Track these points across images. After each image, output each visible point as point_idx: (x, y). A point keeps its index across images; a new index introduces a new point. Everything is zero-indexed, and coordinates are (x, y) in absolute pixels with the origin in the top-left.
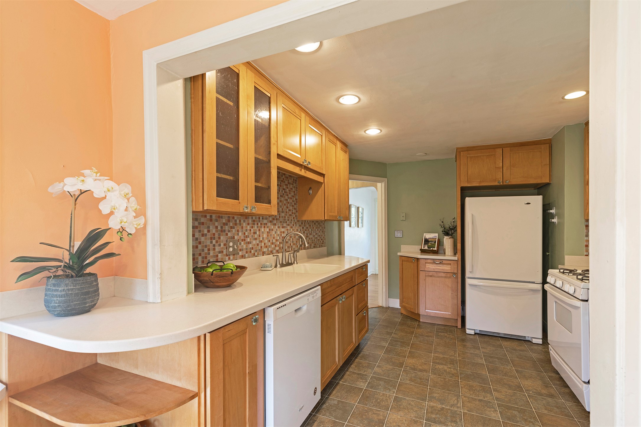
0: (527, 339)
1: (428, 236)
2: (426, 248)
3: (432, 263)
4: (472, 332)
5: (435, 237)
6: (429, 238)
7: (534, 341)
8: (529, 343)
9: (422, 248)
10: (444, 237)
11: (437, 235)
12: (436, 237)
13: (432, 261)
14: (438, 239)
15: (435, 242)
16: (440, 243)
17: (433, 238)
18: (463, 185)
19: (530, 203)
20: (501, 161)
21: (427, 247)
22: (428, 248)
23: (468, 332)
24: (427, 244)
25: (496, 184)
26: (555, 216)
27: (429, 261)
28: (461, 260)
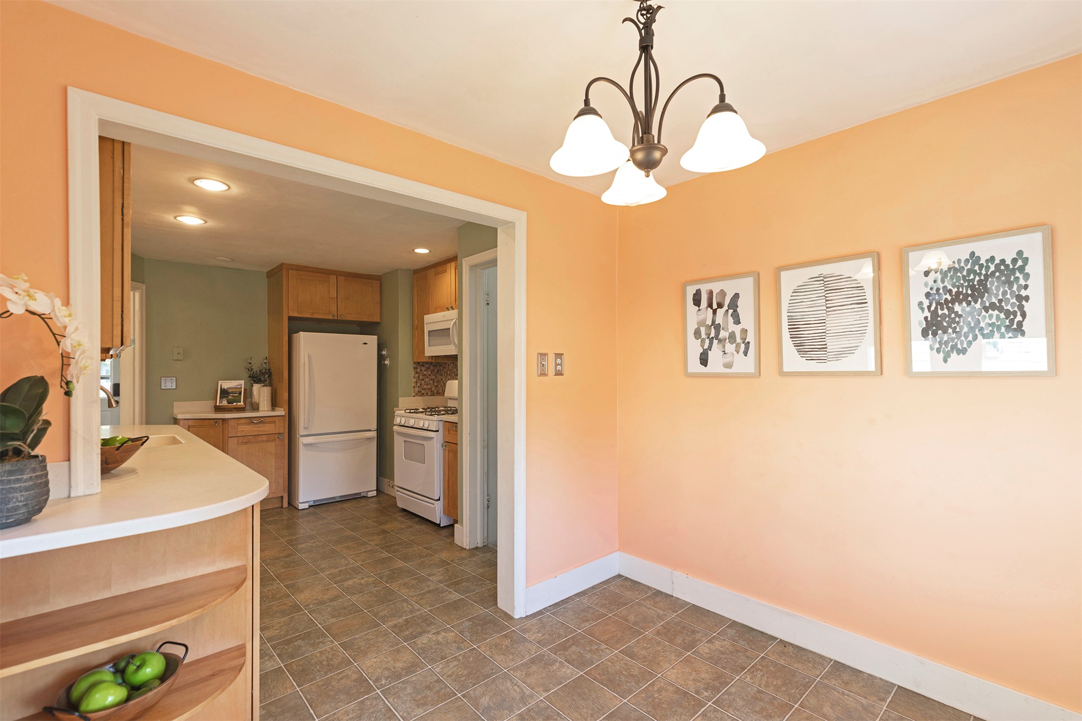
0: (363, 495)
1: (227, 385)
2: (225, 403)
3: (248, 424)
4: (306, 506)
5: (238, 386)
6: (228, 388)
7: (370, 494)
8: (365, 498)
9: (218, 404)
10: (254, 385)
11: (242, 382)
12: (242, 385)
13: (247, 421)
14: (244, 389)
15: (240, 393)
16: (248, 393)
17: (235, 388)
18: (291, 315)
19: (366, 344)
20: (336, 291)
21: (226, 401)
22: (229, 404)
23: (301, 507)
24: (226, 397)
25: (331, 317)
26: (387, 357)
27: (243, 421)
28: (287, 414)
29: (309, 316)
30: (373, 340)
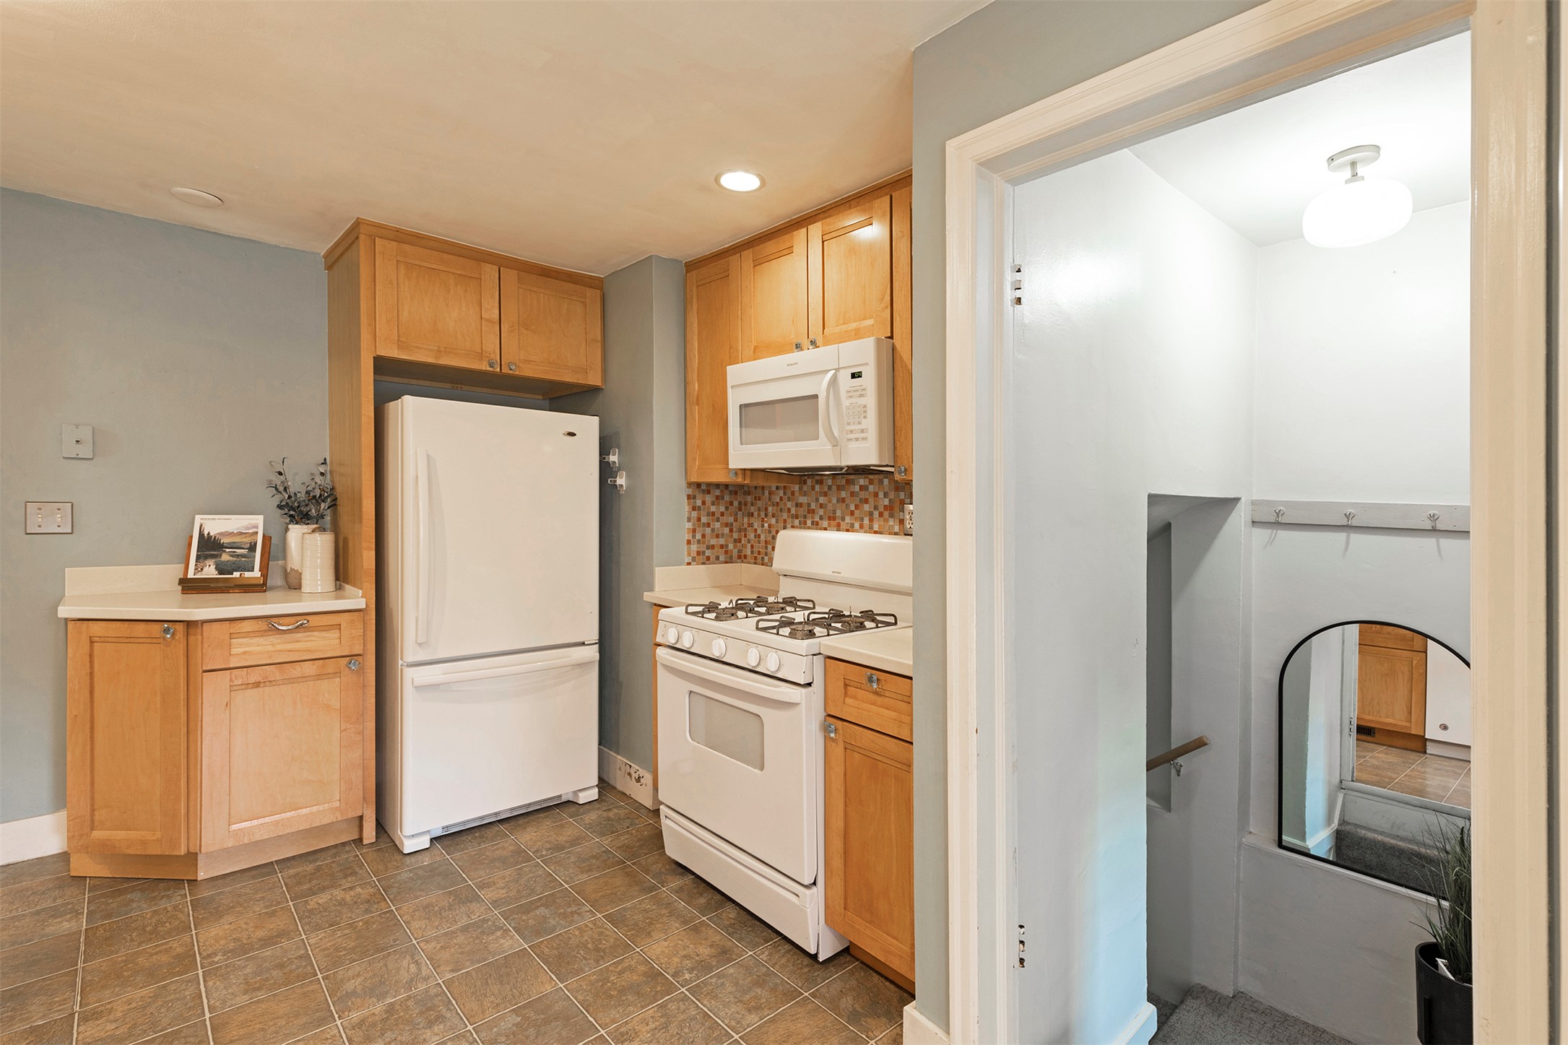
1: (216, 526)
2: (210, 571)
5: (249, 528)
6: (222, 534)
9: (191, 575)
10: (290, 526)
11: (259, 520)
12: (257, 527)
14: (264, 536)
15: (252, 548)
16: (273, 549)
17: (241, 533)
18: (382, 352)
19: (574, 435)
21: (213, 567)
22: (220, 574)
24: (213, 556)
25: (484, 367)
26: (622, 469)
28: (373, 606)
29: (429, 359)
30: (588, 426)
